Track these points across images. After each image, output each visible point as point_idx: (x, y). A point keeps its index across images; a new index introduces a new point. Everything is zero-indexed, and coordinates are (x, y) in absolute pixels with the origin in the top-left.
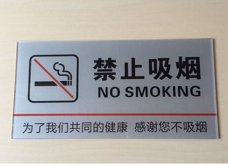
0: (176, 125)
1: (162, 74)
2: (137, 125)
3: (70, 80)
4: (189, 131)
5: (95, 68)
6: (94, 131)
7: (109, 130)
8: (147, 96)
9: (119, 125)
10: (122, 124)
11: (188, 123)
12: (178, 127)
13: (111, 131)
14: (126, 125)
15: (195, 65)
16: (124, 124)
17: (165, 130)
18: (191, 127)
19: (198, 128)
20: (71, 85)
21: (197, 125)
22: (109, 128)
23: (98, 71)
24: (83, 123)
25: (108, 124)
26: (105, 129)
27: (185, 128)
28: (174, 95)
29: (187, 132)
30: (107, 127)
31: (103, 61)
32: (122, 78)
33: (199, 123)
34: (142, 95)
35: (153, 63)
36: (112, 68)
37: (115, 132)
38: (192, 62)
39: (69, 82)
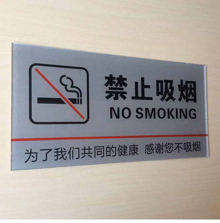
0: (178, 146)
1: (167, 96)
2: (147, 147)
3: (80, 98)
4: (187, 151)
5: (106, 85)
6: (107, 156)
7: (121, 154)
8: (155, 118)
9: (131, 148)
10: (133, 147)
11: (187, 143)
12: (180, 148)
13: (124, 154)
14: (137, 147)
15: (193, 89)
16: (135, 146)
17: (170, 150)
18: (189, 147)
19: (194, 148)
20: (81, 103)
21: (194, 146)
22: (121, 151)
23: (110, 88)
24: (95, 147)
25: (120, 147)
26: (117, 152)
27: (185, 148)
28: (177, 118)
29: (186, 152)
30: (120, 151)
31: (114, 78)
32: (133, 98)
33: (195, 143)
34: (150, 117)
35: (160, 84)
36: (123, 87)
37: (127, 155)
38: (191, 86)
39: (78, 99)
